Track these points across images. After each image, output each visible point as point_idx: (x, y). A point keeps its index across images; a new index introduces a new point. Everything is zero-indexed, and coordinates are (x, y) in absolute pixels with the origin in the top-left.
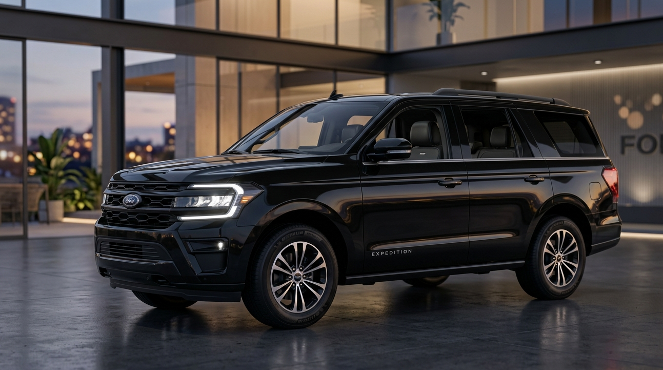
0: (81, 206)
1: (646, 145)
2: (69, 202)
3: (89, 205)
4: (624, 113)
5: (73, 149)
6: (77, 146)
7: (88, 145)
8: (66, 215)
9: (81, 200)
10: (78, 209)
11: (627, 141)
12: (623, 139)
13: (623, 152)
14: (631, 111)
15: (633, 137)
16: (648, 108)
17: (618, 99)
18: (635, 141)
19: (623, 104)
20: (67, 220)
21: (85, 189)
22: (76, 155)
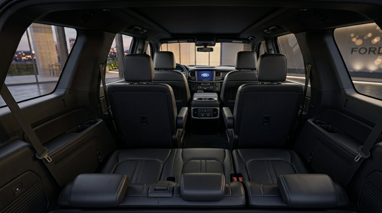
0: (114, 68)
1: (363, 51)
2: (110, 67)
3: (116, 67)
4: (354, 40)
5: (111, 52)
6: (112, 51)
7: (115, 51)
8: (110, 70)
9: (114, 66)
10: (113, 69)
11: (354, 50)
12: (353, 49)
13: (352, 53)
14: (357, 39)
15: (357, 48)
16: (365, 38)
17: (352, 35)
18: (358, 50)
19: (355, 37)
20: (110, 72)
21: (114, 63)
22: (112, 54)
